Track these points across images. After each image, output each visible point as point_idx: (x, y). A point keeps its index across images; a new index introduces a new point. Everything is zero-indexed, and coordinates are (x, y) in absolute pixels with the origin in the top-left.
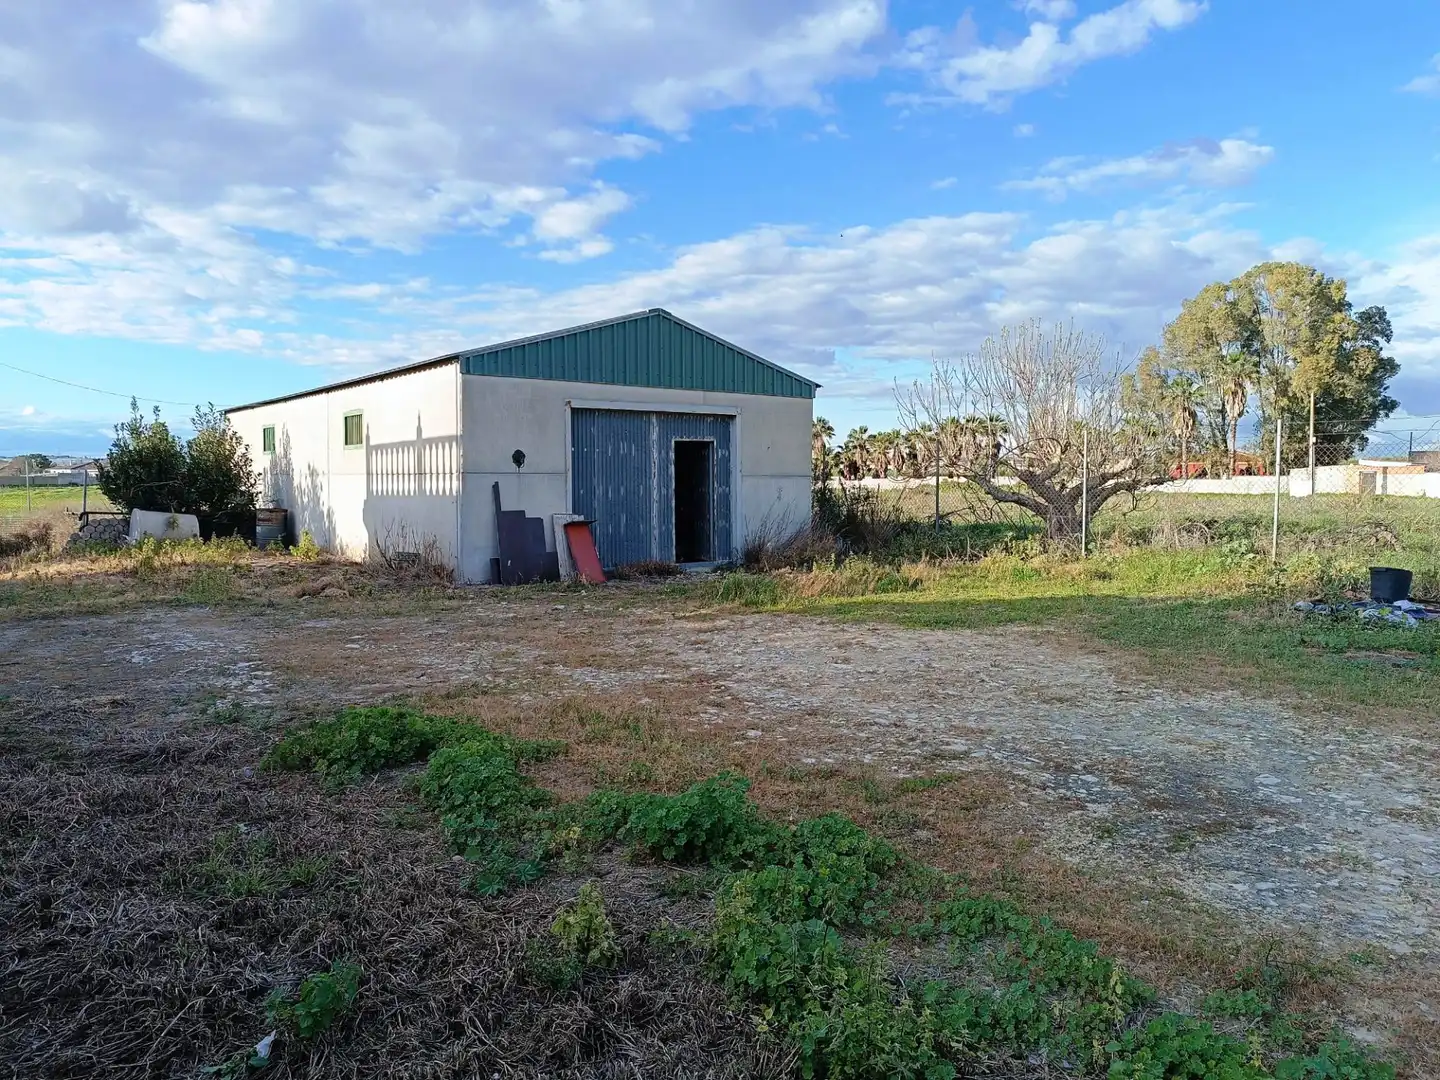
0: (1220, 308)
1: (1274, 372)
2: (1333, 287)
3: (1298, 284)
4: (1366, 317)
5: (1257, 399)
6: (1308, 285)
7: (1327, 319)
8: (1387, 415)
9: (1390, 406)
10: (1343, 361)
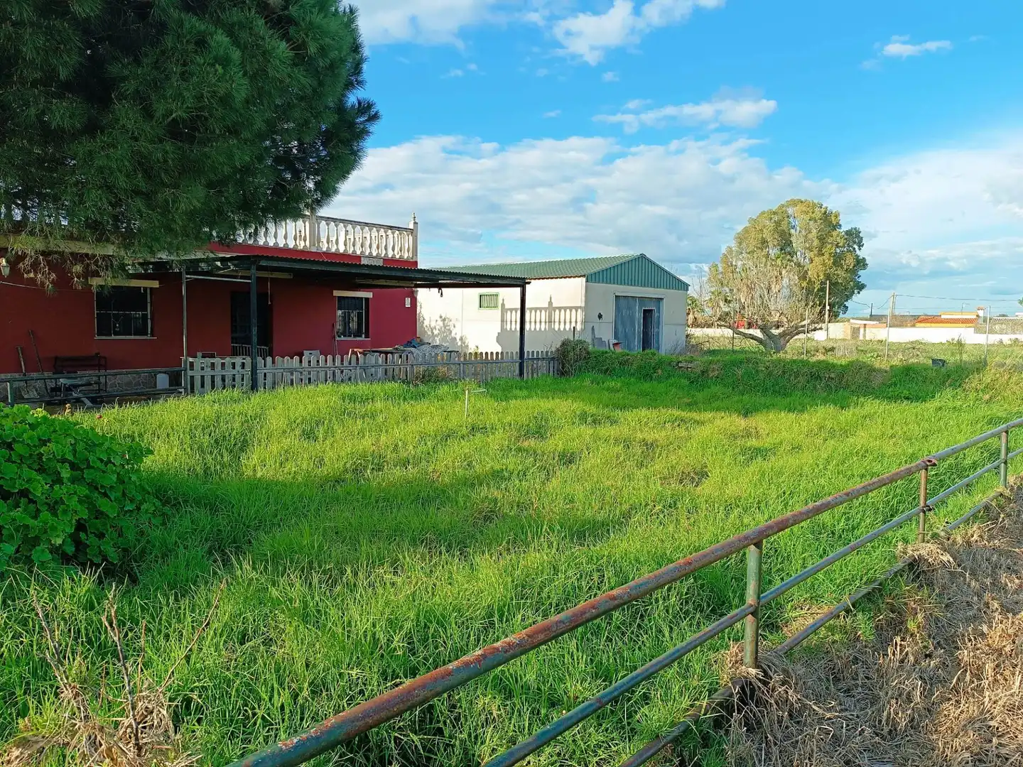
0: (771, 225)
1: (799, 265)
2: (833, 215)
3: (813, 213)
4: (849, 233)
5: (789, 279)
6: (818, 215)
7: (829, 234)
8: (859, 293)
9: (861, 287)
10: (838, 260)
